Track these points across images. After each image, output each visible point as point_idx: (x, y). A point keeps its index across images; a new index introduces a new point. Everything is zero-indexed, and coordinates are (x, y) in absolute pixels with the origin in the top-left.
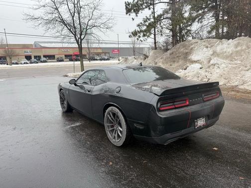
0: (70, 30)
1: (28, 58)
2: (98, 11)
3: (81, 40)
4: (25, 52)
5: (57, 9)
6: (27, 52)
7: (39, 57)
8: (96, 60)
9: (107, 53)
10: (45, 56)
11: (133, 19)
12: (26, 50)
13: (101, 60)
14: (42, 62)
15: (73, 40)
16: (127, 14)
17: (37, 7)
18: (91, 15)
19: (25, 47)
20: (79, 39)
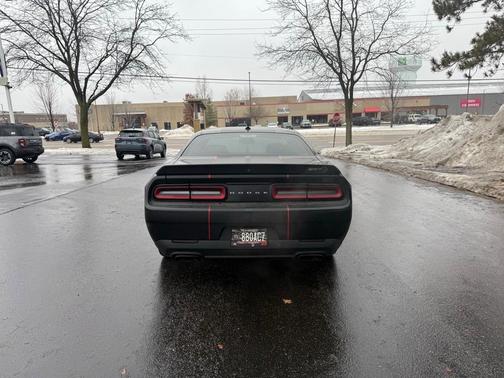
0: (331, 65)
1: (282, 120)
2: (396, 21)
3: (353, 83)
4: (279, 110)
5: (311, 29)
6: (282, 110)
7: (300, 118)
8: (411, 122)
9: (440, 107)
10: (310, 117)
11: (449, 29)
12: (281, 107)
13: (421, 122)
14: (302, 127)
15: (336, 85)
16: (440, 18)
17: (277, 31)
18: (378, 31)
19: (285, 100)
20: (349, 80)
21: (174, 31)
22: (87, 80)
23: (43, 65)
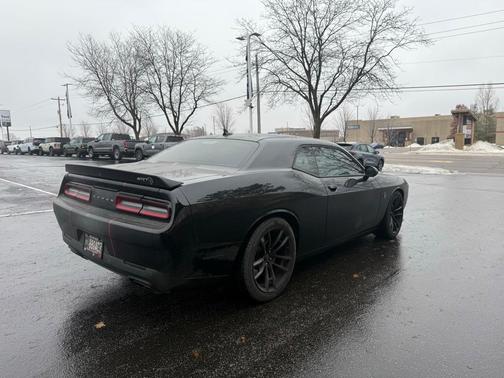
21: (413, 37)
22: (322, 96)
23: (291, 87)
